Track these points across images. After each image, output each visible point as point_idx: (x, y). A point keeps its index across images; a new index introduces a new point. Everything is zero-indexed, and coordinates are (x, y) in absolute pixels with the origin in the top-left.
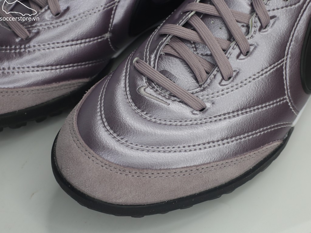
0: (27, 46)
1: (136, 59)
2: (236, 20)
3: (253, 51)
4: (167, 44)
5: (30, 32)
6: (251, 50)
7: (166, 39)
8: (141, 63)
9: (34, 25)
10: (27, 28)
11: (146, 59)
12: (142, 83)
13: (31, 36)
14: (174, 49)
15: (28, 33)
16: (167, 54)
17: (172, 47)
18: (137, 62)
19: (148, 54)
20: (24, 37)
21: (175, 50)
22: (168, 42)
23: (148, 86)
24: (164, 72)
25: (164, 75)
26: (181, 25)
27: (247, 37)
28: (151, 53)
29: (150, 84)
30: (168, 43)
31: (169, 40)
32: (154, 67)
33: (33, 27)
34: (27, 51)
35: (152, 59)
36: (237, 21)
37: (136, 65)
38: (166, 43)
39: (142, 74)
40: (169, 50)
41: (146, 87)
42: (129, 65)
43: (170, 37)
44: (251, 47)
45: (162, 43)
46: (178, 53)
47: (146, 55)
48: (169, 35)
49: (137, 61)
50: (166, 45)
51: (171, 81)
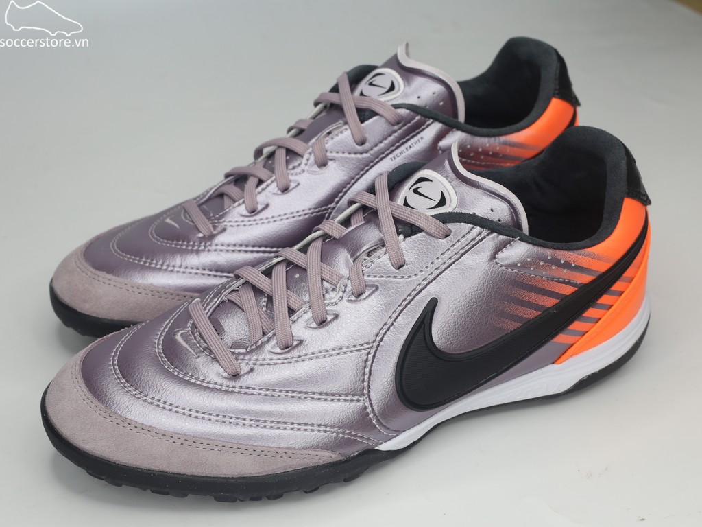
0: (208, 243)
1: (196, 300)
3: (330, 321)
5: (215, 227)
6: (328, 320)
7: (235, 283)
9: (222, 221)
10: (213, 223)
11: (206, 302)
13: (215, 232)
15: (212, 229)
16: (230, 301)
17: (239, 294)
19: (211, 296)
20: (207, 234)
22: (238, 287)
23: (188, 331)
26: (259, 269)
27: (326, 302)
28: (214, 297)
30: (238, 289)
31: (240, 285)
32: (207, 313)
33: (219, 223)
34: (207, 249)
35: (212, 303)
36: (323, 279)
38: (235, 288)
40: (234, 297)
41: (185, 332)
42: (187, 305)
43: (242, 281)
44: (328, 316)
46: (241, 302)
47: (209, 297)
48: (242, 278)
50: (235, 290)
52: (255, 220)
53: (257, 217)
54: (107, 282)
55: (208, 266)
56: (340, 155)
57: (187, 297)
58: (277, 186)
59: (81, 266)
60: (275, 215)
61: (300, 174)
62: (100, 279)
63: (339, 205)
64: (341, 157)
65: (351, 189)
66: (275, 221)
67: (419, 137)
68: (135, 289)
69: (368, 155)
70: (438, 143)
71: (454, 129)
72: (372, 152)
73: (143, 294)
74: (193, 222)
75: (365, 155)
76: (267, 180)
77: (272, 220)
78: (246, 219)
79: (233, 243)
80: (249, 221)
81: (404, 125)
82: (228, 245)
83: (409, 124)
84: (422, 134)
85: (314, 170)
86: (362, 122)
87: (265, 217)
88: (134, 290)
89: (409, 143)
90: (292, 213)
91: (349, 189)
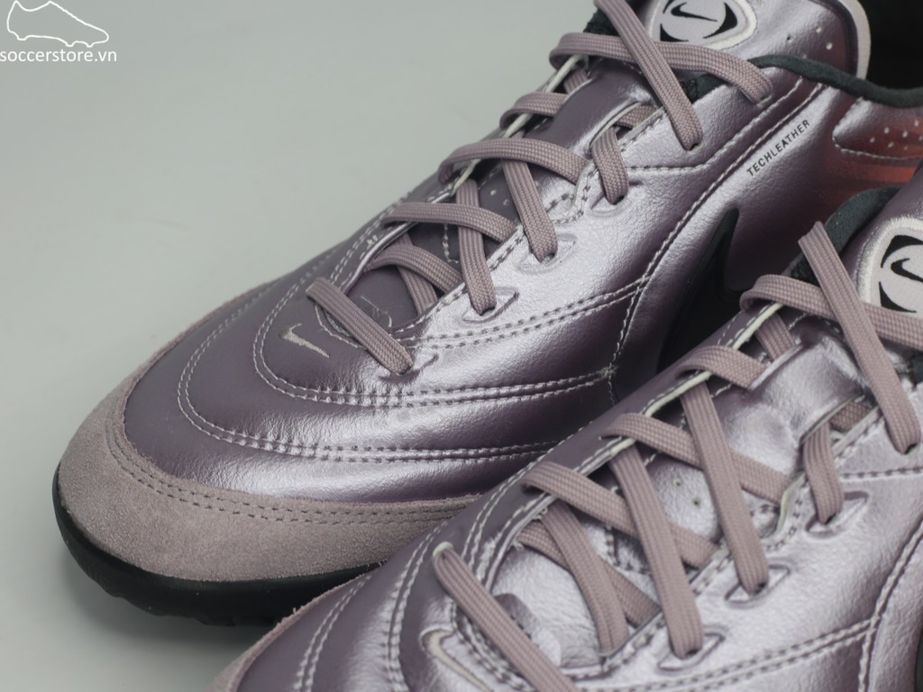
0: (406, 389)
1: (443, 546)
2: (740, 482)
3: (777, 584)
4: (538, 521)
6: (772, 582)
7: (534, 507)
8: (453, 560)
9: (423, 336)
10: (405, 344)
11: (469, 551)
12: (440, 619)
13: (416, 366)
14: (552, 539)
16: (528, 548)
17: (547, 531)
18: (443, 555)
19: (478, 537)
20: (398, 369)
21: (554, 541)
22: (540, 514)
23: (454, 632)
24: (507, 601)
25: (507, 608)
26: (584, 471)
27: (765, 541)
28: (485, 539)
29: (461, 627)
30: (539, 517)
31: (544, 510)
32: (484, 581)
33: (420, 341)
34: (404, 403)
35: (486, 555)
36: (744, 488)
37: (438, 565)
38: (535, 517)
39: (446, 592)
40: (537, 538)
41: (448, 634)
42: (421, 560)
43: (548, 500)
44: (771, 573)
45: (523, 515)
46: (560, 551)
47: (472, 540)
48: (547, 495)
49: (446, 553)
50: (533, 521)
51: (519, 630)
52: (496, 329)
53: (499, 322)
54: (204, 502)
55: (413, 442)
56: (653, 172)
57: (379, 515)
58: (532, 250)
59: (132, 468)
60: (539, 313)
61: (574, 219)
62: (186, 495)
63: (654, 275)
64: (654, 177)
65: (676, 241)
66: (538, 327)
67: (798, 120)
68: (268, 512)
69: (705, 167)
70: (833, 129)
71: (860, 99)
72: (712, 160)
73: (287, 519)
74: (356, 341)
75: (699, 168)
76: (507, 239)
77: (532, 326)
78: (476, 329)
79: (460, 384)
80: (484, 332)
81: (774, 101)
82: (450, 390)
83: (784, 98)
84: (804, 115)
85: (604, 209)
86: (693, 100)
87: (515, 322)
88: (266, 515)
89: (781, 135)
90: (570, 307)
91: (671, 242)
